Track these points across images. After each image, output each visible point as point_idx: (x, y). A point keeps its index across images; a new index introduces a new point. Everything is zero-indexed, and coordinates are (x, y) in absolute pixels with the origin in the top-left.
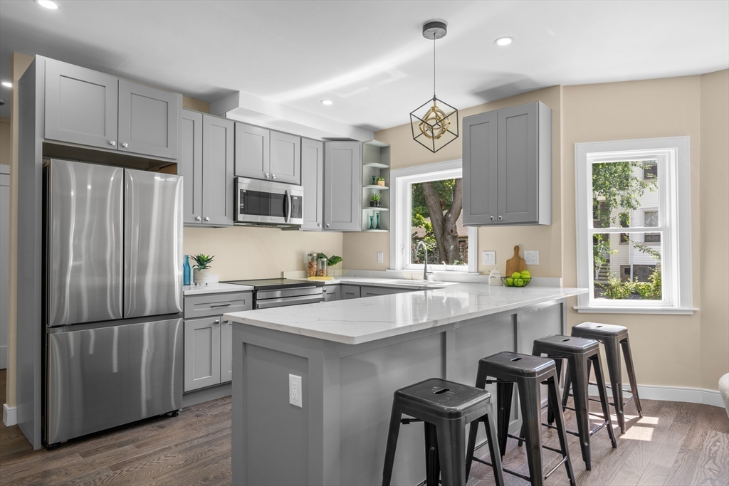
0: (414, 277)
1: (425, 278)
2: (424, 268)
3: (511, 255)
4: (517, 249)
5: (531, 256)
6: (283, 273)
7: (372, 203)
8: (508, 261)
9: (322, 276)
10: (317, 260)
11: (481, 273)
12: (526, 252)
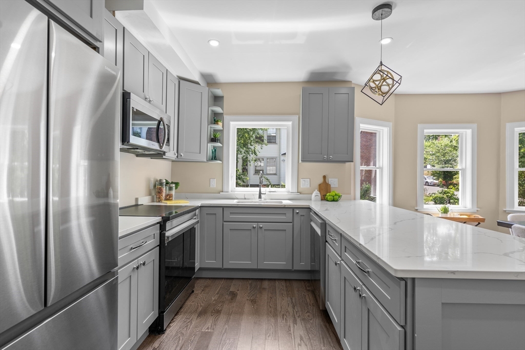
0: (246, 197)
1: (260, 197)
2: (259, 191)
3: (321, 180)
4: (324, 177)
5: (333, 182)
6: (137, 199)
7: (214, 140)
8: (320, 185)
9: (172, 200)
10: (166, 185)
11: (301, 193)
12: (330, 179)
